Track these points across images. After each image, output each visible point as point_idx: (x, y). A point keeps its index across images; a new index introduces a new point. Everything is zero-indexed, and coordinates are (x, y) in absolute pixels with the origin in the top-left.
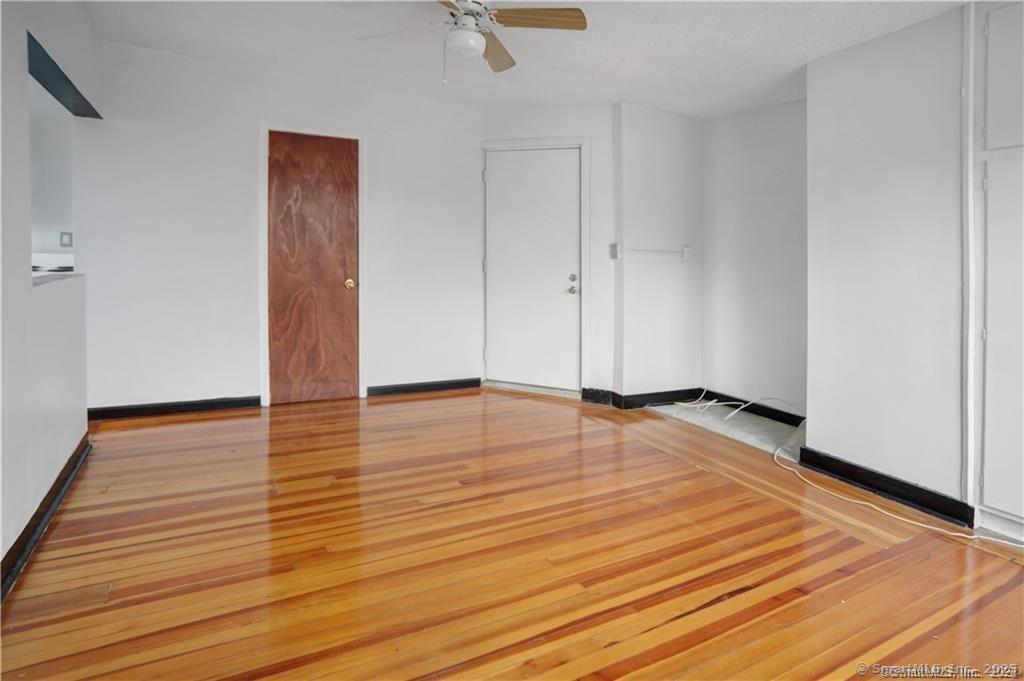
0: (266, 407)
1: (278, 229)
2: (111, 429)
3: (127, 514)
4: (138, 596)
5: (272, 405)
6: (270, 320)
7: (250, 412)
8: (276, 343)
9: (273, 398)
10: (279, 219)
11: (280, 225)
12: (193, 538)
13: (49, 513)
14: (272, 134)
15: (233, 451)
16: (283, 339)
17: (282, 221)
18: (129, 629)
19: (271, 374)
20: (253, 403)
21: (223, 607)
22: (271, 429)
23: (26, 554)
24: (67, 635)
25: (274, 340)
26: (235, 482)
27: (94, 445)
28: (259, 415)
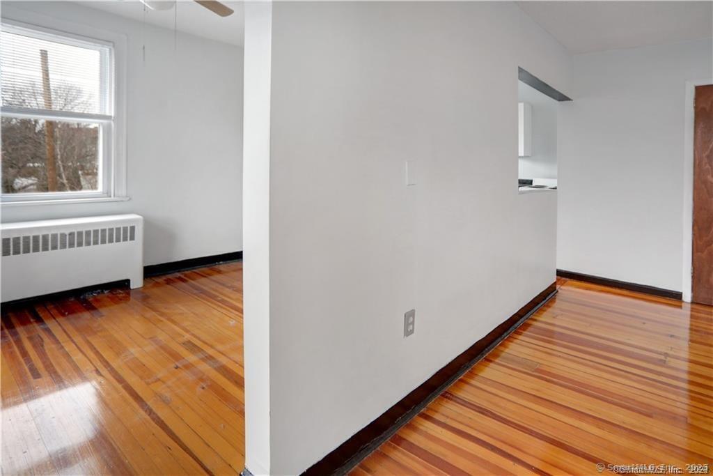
0: (687, 302)
1: (704, 162)
2: (572, 285)
3: (561, 334)
4: (548, 378)
5: (692, 303)
6: (694, 235)
7: (670, 302)
8: (699, 254)
9: (693, 297)
10: (704, 155)
11: (705, 160)
12: (591, 363)
13: (525, 317)
14: (698, 88)
15: (644, 323)
16: (706, 252)
17: (708, 157)
18: (538, 390)
19: (693, 277)
20: (677, 296)
21: (590, 410)
22: (691, 321)
23: (509, 331)
24: (511, 377)
25: (697, 252)
26: (636, 344)
27: (560, 291)
28: (680, 307)
